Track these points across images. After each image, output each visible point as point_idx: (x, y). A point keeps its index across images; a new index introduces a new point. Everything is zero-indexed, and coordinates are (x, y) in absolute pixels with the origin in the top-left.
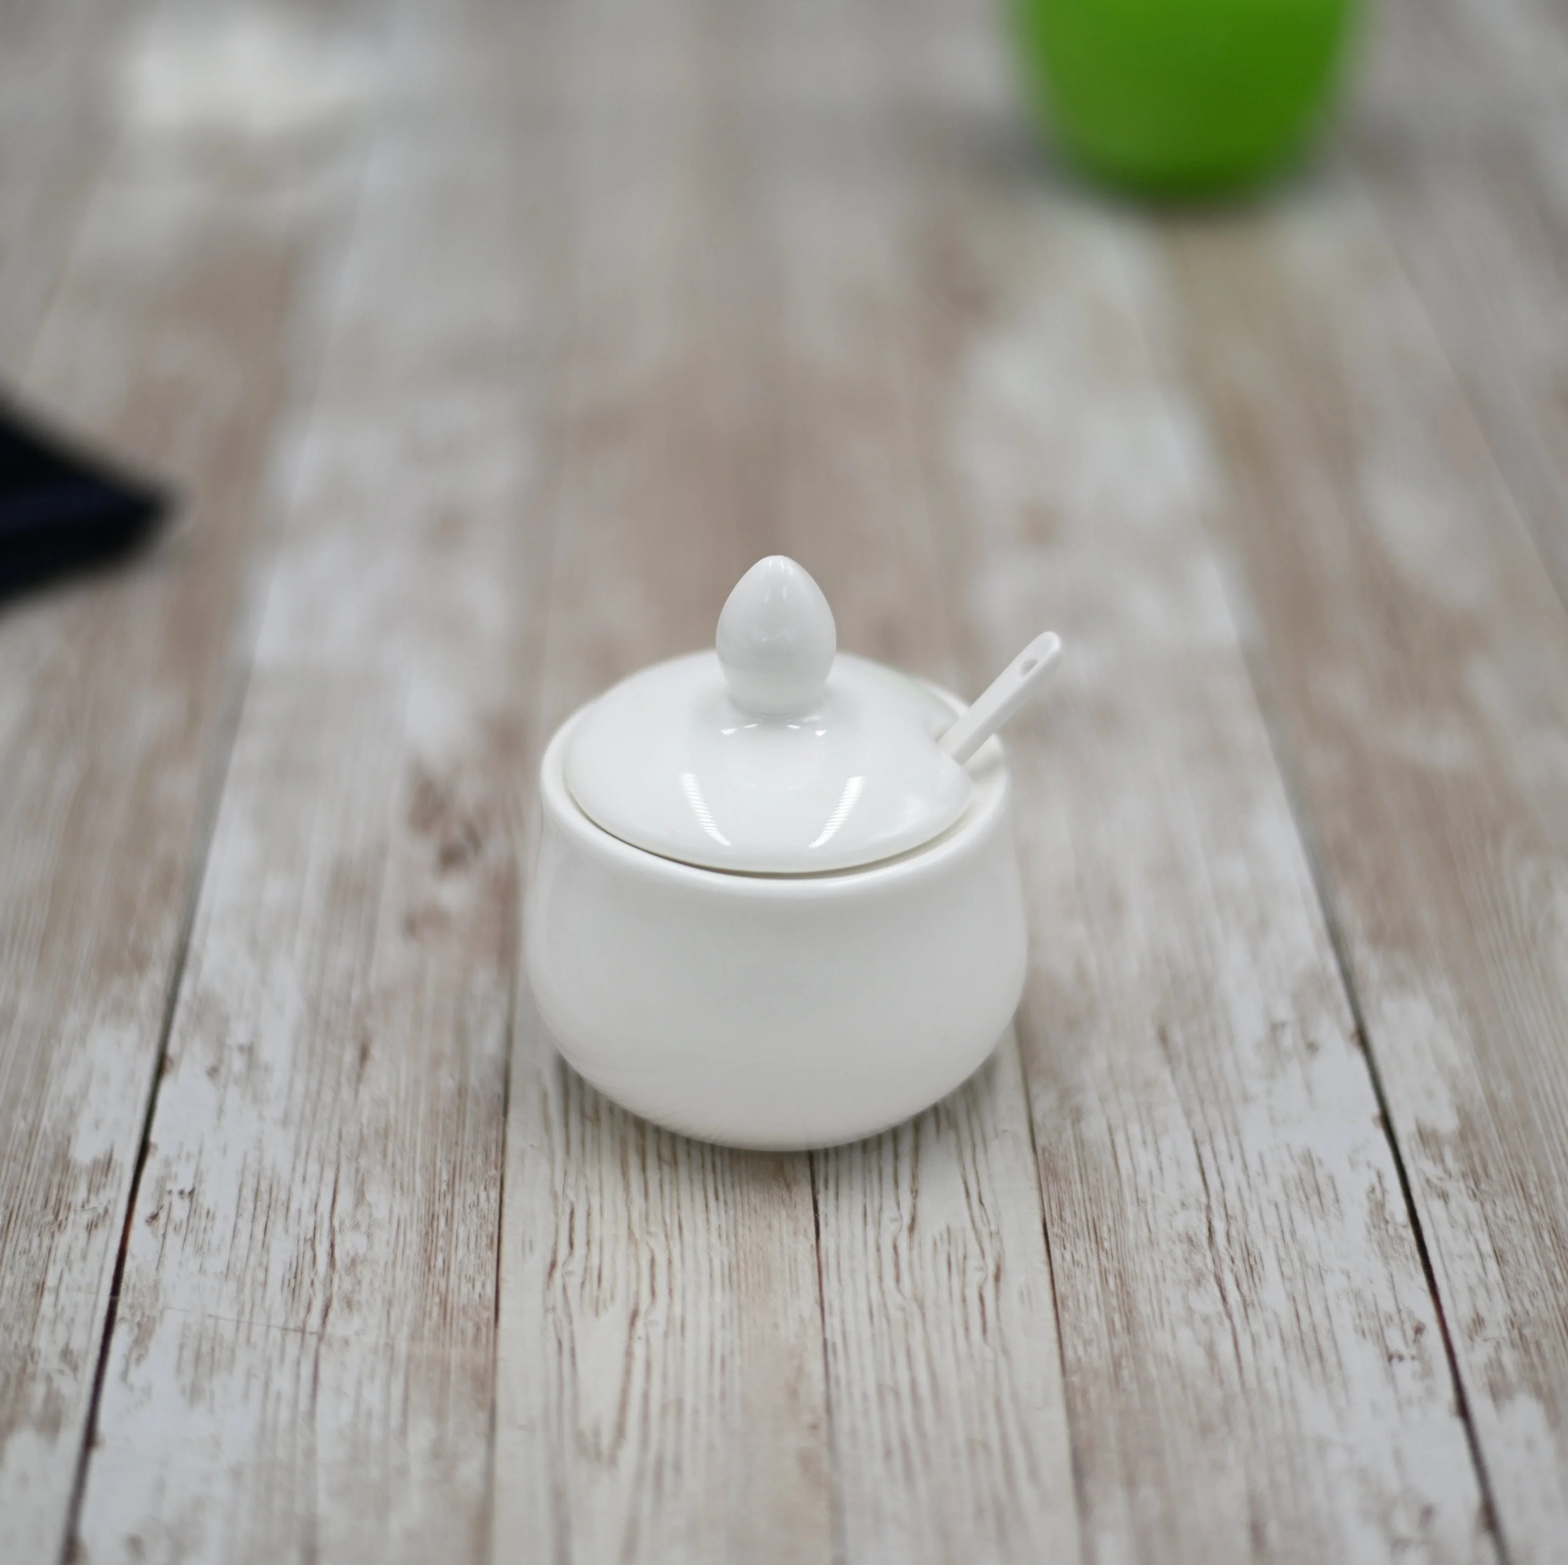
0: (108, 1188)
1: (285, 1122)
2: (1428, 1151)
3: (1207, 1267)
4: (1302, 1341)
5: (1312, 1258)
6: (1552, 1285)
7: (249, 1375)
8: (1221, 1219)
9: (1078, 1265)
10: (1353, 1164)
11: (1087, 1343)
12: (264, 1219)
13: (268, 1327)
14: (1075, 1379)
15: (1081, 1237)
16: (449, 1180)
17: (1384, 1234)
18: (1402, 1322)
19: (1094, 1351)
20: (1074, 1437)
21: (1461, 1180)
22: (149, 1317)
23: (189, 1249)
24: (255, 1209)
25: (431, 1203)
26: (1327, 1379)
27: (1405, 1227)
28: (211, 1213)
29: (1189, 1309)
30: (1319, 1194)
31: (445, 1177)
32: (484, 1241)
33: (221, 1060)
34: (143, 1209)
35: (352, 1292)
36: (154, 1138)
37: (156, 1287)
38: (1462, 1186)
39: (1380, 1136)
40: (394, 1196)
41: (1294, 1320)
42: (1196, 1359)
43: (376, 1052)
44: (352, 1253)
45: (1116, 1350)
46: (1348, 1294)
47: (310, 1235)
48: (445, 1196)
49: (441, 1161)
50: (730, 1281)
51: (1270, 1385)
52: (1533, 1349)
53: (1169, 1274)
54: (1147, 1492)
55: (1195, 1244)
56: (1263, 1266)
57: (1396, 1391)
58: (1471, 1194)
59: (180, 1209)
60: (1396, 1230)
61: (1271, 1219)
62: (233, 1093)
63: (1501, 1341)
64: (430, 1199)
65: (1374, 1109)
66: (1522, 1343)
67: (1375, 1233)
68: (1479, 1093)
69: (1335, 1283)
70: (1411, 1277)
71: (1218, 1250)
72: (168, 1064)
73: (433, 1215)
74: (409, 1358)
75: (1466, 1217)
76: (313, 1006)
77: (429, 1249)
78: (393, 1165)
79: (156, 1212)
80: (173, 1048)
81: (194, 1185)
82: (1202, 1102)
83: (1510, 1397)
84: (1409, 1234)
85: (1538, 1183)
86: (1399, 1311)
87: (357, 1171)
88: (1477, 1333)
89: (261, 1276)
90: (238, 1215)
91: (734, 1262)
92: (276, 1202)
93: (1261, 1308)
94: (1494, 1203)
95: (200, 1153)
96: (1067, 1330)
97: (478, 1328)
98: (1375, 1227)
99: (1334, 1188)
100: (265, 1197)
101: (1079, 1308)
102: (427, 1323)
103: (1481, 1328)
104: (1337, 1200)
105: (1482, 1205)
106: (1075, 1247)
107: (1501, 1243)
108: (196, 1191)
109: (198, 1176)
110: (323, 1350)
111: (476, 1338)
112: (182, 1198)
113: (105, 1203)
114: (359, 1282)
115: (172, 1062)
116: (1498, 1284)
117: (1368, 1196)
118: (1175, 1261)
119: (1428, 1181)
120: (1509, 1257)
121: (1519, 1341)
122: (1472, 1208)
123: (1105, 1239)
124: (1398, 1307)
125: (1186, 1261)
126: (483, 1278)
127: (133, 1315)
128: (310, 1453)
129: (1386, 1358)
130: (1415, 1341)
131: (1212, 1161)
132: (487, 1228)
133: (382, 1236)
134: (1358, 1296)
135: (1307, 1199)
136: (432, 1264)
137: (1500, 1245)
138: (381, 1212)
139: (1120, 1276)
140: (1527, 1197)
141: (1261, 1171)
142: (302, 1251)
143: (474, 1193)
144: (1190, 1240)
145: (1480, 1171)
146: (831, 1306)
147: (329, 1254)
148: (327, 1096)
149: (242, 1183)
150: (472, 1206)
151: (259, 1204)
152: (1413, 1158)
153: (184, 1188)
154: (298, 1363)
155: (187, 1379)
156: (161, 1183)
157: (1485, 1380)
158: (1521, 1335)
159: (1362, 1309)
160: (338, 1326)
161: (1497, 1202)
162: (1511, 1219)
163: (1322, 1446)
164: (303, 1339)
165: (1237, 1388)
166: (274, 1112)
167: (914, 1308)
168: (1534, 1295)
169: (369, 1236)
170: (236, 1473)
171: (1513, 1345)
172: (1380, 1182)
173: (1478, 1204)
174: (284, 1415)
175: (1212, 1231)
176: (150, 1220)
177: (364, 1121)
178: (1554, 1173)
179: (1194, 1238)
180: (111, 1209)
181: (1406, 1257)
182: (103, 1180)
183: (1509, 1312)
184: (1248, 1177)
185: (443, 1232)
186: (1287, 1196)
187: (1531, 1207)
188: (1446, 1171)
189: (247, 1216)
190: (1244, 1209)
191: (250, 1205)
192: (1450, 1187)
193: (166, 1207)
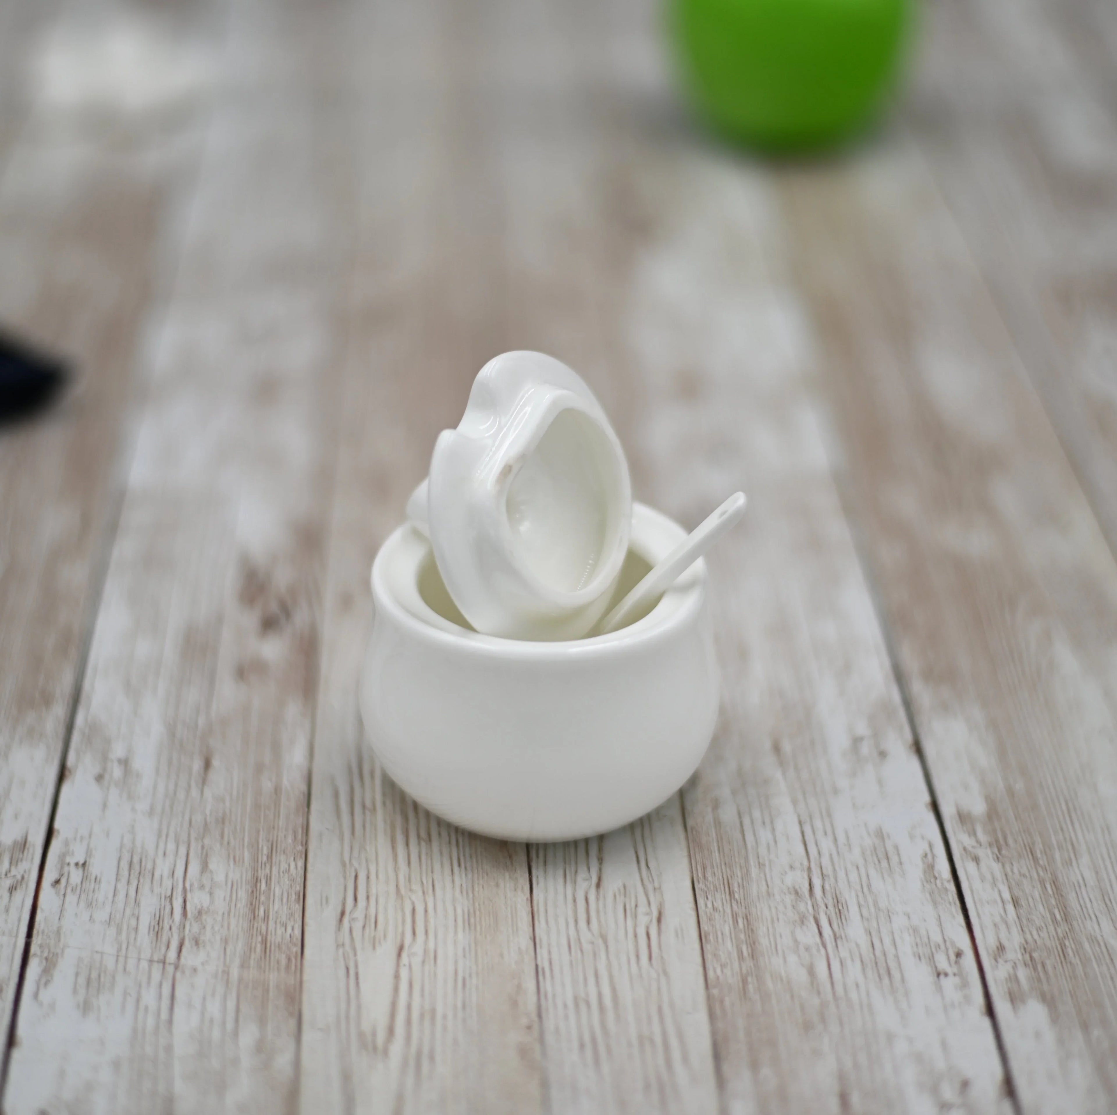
0: (24, 862)
1: (151, 812)
2: (965, 828)
3: (808, 911)
4: (876, 963)
5: (883, 904)
6: (1053, 922)
7: (126, 994)
8: (818, 877)
9: (717, 911)
10: (912, 837)
11: (723, 966)
12: (136, 882)
13: (139, 959)
14: (715, 992)
15: (719, 890)
16: (268, 853)
17: (934, 886)
18: (947, 949)
19: (728, 971)
20: (714, 1033)
21: (988, 848)
22: (53, 953)
23: (82, 904)
24: (130, 875)
25: (255, 870)
26: (893, 990)
27: (948, 881)
28: (98, 879)
29: (796, 941)
30: (888, 858)
31: (265, 851)
32: (293, 897)
33: (105, 769)
34: (49, 875)
35: (200, 934)
36: (57, 825)
37: (58, 932)
38: (989, 851)
39: (931, 817)
40: (229, 865)
41: (871, 949)
42: (801, 976)
43: (216, 762)
44: (199, 907)
45: (744, 971)
46: (908, 929)
47: (169, 893)
48: (265, 865)
49: (262, 840)
50: (469, 924)
51: (854, 995)
52: (1039, 967)
53: (781, 916)
54: (766, 1071)
55: (800, 895)
56: (848, 910)
57: (943, 997)
58: (995, 857)
59: (76, 876)
60: (942, 883)
61: (853, 876)
62: (114, 793)
63: (1017, 962)
64: (254, 868)
65: (926, 798)
66: (1031, 963)
67: (928, 886)
68: (1001, 785)
69: (899, 922)
70: (953, 917)
71: (816, 899)
72: (67, 773)
73: (257, 879)
74: (240, 980)
75: (992, 874)
76: (171, 730)
77: (254, 903)
78: (228, 843)
79: (58, 878)
80: (71, 761)
81: (86, 858)
82: (804, 794)
83: (1023, 1001)
84: (952, 887)
85: (1043, 850)
86: (945, 941)
87: (203, 847)
88: (1000, 956)
89: (133, 922)
90: (117, 880)
91: (472, 911)
92: (145, 870)
93: (847, 941)
94: (1012, 864)
95: (90, 836)
96: (709, 957)
97: (289, 960)
98: (927, 882)
99: (899, 855)
100: (136, 866)
101: (717, 941)
102: (253, 956)
103: (1002, 952)
104: (901, 863)
105: (1003, 866)
106: (715, 899)
107: (1017, 893)
108: (87, 864)
109: (89, 852)
110: (178, 975)
111: (288, 967)
112: (78, 868)
113: (22, 872)
114: (204, 927)
115: (70, 772)
116: (1015, 923)
117: (922, 860)
118: (786, 907)
119: (965, 849)
120: (1023, 902)
121: (1030, 962)
122: (996, 867)
123: (736, 892)
124: (944, 938)
125: (793, 907)
126: (292, 923)
127: (42, 952)
128: (169, 1049)
129: (935, 975)
130: (956, 962)
131: (812, 837)
132: (296, 887)
133: (220, 894)
134: (916, 931)
135: (879, 862)
136: (256, 914)
137: (1016, 894)
138: (220, 877)
139: (746, 918)
140: (1035, 860)
141: (846, 843)
142: (163, 906)
143: (286, 863)
144: (797, 893)
145: (1002, 841)
146: (540, 940)
147: (182, 908)
148: (181, 795)
149: (120, 856)
150: (285, 871)
151: (132, 872)
152: (955, 833)
153: (79, 861)
154: (160, 985)
155: (81, 997)
156: (62, 857)
157: (1006, 990)
158: (1031, 957)
159: (918, 941)
160: (189, 959)
161: (1014, 863)
162: (1024, 876)
163: (890, 1038)
164: (164, 968)
165: (830, 997)
166: (143, 806)
167: (600, 941)
168: (1040, 929)
169: (211, 894)
170: (116, 1065)
171: (1026, 965)
172: (931, 850)
173: (1000, 865)
174: (151, 1022)
175: (812, 886)
176: (55, 884)
177: (208, 812)
179: (799, 890)
180: (26, 876)
181: (950, 903)
182: (21, 856)
183: (1023, 941)
184: (837, 847)
185: (264, 891)
186: (865, 860)
187: (1038, 866)
188: (978, 842)
189: (124, 880)
190: (834, 870)
191: (126, 873)
192: (981, 853)
193: (66, 874)
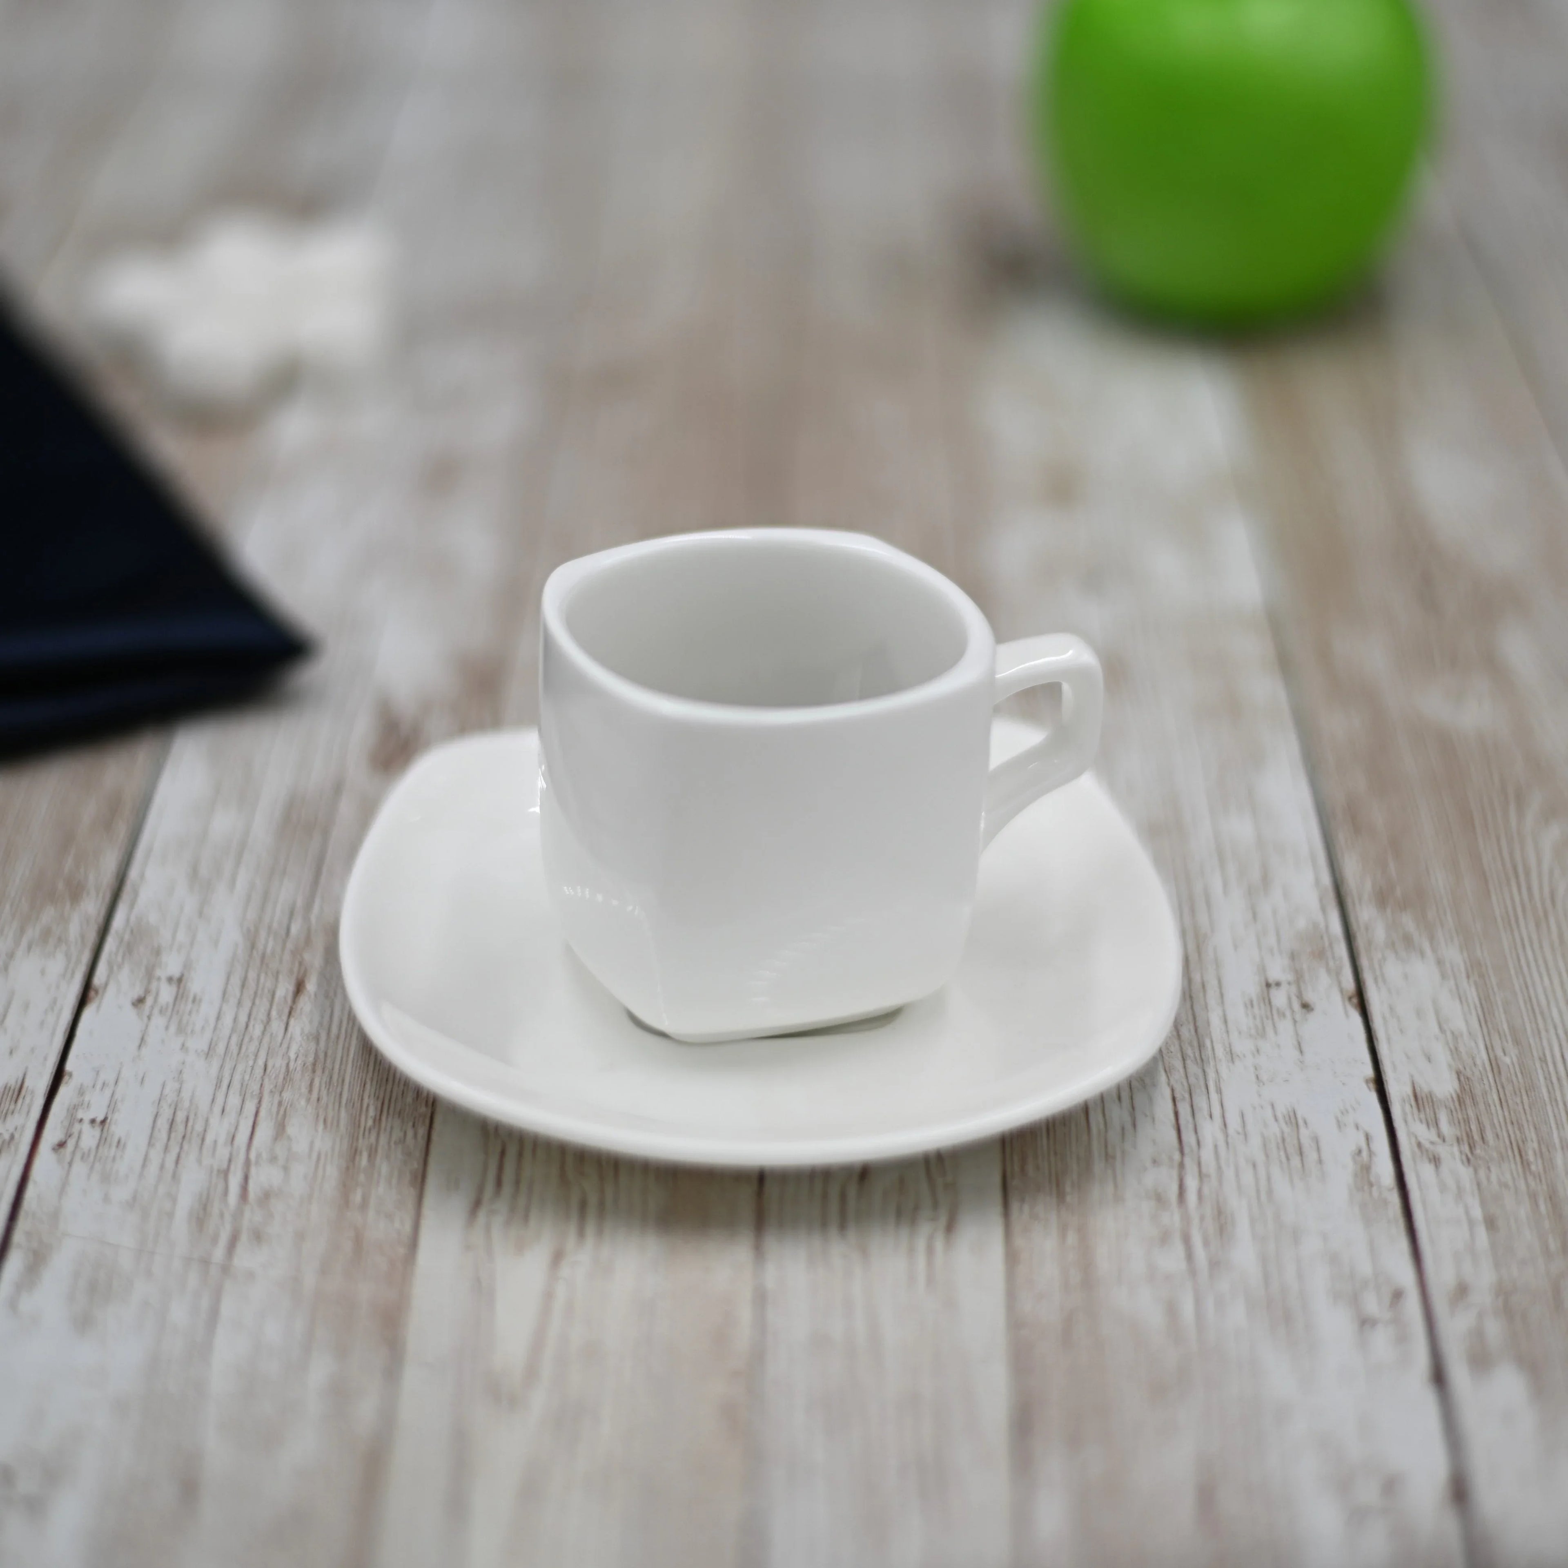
0: (16, 1115)
1: (209, 1053)
2: (1422, 1116)
3: (1174, 1226)
4: (1269, 1304)
5: (1288, 1219)
6: (1544, 1253)
7: (145, 1306)
8: (1194, 1179)
9: (1037, 1220)
10: (1340, 1125)
11: (1039, 1300)
12: (177, 1150)
13: (171, 1258)
14: (1022, 1333)
16: (375, 1116)
17: (1367, 1196)
18: (1379, 1288)
19: (1044, 1306)
21: (1455, 1144)
22: (45, 1245)
23: (95, 1178)
24: (169, 1139)
25: (354, 1139)
27: (1390, 1190)
28: (122, 1142)
29: (1152, 1267)
30: (1301, 1153)
31: (372, 1113)
33: (147, 991)
34: (51, 1135)
35: (263, 1225)
36: (69, 1066)
37: (56, 1215)
38: (1455, 1149)
39: (1373, 1097)
40: (316, 1131)
41: (1263, 1282)
42: (1153, 1316)
43: (312, 987)
44: (266, 1187)
45: (1069, 1306)
46: (1323, 1256)
47: (225, 1166)
48: (370, 1133)
49: (369, 1097)
51: (1231, 1348)
52: (1518, 1320)
53: (1132, 1231)
54: (1092, 1451)
55: (1163, 1201)
56: (1234, 1228)
57: (1366, 1356)
58: (1464, 1158)
59: (89, 1137)
60: (1381, 1194)
61: (1248, 1177)
62: (158, 1021)
63: (1485, 1310)
64: (353, 1135)
65: (1368, 1071)
66: (1507, 1313)
67: (1358, 1197)
68: (1482, 1056)
69: (1311, 1246)
70: (1392, 1240)
71: (1188, 1209)
72: (92, 994)
73: (356, 1150)
74: (317, 1292)
75: (1458, 1182)
76: (250, 939)
77: (348, 1185)
78: (318, 1100)
79: (64, 1140)
80: (99, 978)
81: (107, 1113)
82: (1185, 1061)
83: (1488, 1366)
84: (1395, 1199)
85: (1537, 1151)
86: (1377, 1276)
87: (280, 1104)
88: (1460, 1301)
89: (167, 1206)
90: (150, 1144)
92: (191, 1133)
93: (1229, 1269)
94: (1489, 1168)
95: (117, 1083)
96: (1018, 1283)
97: (391, 1264)
98: (1358, 1189)
99: (1318, 1149)
101: (1032, 1263)
102: (339, 1258)
103: (1464, 1297)
104: (1320, 1161)
105: (1476, 1171)
106: (1035, 1202)
107: (1493, 1209)
108: (108, 1121)
109: (112, 1106)
110: (226, 1283)
111: (390, 1275)
112: (94, 1127)
113: (11, 1130)
114: (271, 1216)
115: (97, 992)
116: (1487, 1252)
117: (1354, 1158)
118: (1141, 1219)
119: (1419, 1145)
120: (1501, 1223)
121: (1504, 1310)
122: (1465, 1173)
123: (1069, 1194)
124: (1375, 1271)
125: (1153, 1219)
127: (29, 1243)
129: (1359, 1322)
130: (1392, 1307)
131: (1190, 1118)
132: (412, 1167)
133: (299, 1171)
134: (1334, 1259)
135: (1288, 1159)
136: (350, 1200)
137: (1492, 1212)
138: (301, 1146)
140: (1525, 1164)
141: (1240, 1130)
142: (213, 1183)
143: (402, 1130)
144: (1159, 1198)
145: (1477, 1137)
147: (241, 1187)
148: (256, 1030)
149: (157, 1113)
150: (398, 1143)
151: (173, 1135)
152: (1405, 1122)
153: (96, 1117)
154: (198, 1295)
155: (79, 1308)
156: (72, 1110)
157: (1467, 1349)
158: (1507, 1304)
159: (1336, 1272)
160: (244, 1259)
161: (1493, 1169)
162: (1506, 1186)
163: (1282, 1413)
164: (206, 1272)
165: (1195, 1348)
166: (199, 1043)
167: (857, 1255)
168: (1523, 1264)
169: (286, 1169)
170: (122, 1406)
171: (1497, 1314)
172: (1368, 1144)
173: (1471, 1170)
175: (1183, 1190)
176: (57, 1147)
177: (292, 1055)
178: (1557, 1141)
179: (1162, 1194)
180: (17, 1136)
181: (1390, 1223)
182: (12, 1107)
183: (1496, 1281)
184: (1227, 1135)
185: (364, 1168)
186: (1267, 1156)
187: (1528, 1173)
188: (1440, 1135)
189: (159, 1146)
190: (1219, 1168)
191: (164, 1135)
192: (1442, 1150)
193: (76, 1135)
